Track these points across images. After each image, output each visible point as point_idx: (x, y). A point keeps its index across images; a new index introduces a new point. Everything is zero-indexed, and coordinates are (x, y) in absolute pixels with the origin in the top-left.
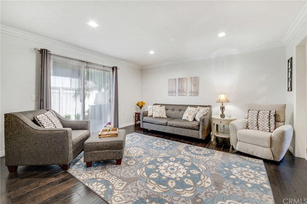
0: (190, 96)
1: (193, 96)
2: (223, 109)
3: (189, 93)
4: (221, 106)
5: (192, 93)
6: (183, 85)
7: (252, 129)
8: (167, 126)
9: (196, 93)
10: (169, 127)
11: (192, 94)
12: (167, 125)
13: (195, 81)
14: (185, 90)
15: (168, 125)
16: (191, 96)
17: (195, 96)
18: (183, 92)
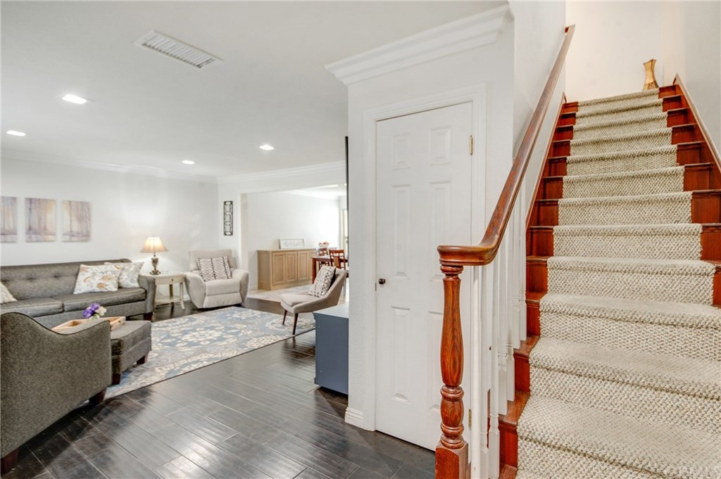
0: (65, 241)
1: (76, 241)
2: (155, 262)
3: (64, 235)
4: (153, 257)
5: (73, 236)
6: (45, 216)
7: (209, 280)
8: (65, 313)
9: (85, 236)
10: (68, 313)
11: (74, 239)
12: (63, 311)
13: (82, 211)
14: (50, 228)
15: (66, 310)
16: (71, 241)
17: (82, 241)
18: (47, 234)
